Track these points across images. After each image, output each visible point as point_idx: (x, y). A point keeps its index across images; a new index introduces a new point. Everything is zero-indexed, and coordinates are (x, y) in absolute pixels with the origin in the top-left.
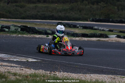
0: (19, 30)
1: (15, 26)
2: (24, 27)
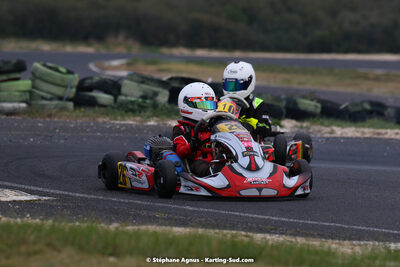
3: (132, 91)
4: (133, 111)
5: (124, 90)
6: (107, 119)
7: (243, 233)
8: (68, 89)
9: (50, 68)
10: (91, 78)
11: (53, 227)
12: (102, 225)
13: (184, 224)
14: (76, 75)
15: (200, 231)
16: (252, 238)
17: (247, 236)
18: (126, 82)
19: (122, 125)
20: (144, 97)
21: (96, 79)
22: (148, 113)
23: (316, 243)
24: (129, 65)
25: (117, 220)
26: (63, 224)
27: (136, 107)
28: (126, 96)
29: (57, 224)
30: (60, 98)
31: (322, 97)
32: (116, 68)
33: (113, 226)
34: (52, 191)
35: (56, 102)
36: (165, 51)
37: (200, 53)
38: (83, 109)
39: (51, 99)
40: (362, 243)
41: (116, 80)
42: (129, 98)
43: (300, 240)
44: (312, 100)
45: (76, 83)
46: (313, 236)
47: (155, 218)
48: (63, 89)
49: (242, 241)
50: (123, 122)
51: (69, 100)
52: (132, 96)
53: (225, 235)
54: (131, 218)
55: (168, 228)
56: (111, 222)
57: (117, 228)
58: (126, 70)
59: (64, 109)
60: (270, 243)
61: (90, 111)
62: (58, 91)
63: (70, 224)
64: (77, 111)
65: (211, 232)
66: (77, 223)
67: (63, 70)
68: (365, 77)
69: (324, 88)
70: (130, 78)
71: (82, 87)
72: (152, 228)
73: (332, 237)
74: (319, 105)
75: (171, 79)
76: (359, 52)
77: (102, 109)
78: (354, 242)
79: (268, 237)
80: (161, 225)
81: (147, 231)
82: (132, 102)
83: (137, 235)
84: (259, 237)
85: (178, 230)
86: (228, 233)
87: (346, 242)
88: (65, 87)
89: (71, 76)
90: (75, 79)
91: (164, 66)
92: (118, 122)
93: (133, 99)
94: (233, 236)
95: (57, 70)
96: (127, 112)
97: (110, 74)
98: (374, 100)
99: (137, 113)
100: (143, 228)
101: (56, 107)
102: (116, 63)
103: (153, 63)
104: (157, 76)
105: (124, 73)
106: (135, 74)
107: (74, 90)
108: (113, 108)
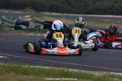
0: (42, 27)
1: (36, 22)
2: (48, 24)
3: (32, 25)
4: (33, 31)
5: (30, 25)
6: (24, 34)
7: (66, 69)
8: (13, 24)
9: (7, 18)
10: (20, 21)
11: (8, 66)
12: (23, 66)
13: (48, 66)
14: (15, 20)
15: (53, 68)
16: (68, 70)
17: (67, 70)
18: (31, 22)
19: (29, 35)
20: (36, 27)
21: (21, 21)
22: (37, 32)
23: (88, 72)
24: (31, 17)
25: (27, 64)
26: (11, 65)
27: (33, 30)
28: (30, 26)
29: (9, 65)
30: (10, 27)
31: (90, 28)
32: (27, 18)
33: (26, 66)
34: (7, 55)
35: (9, 28)
36: (43, 13)
37: (53, 14)
38: (17, 30)
39: (7, 27)
40: (102, 72)
41: (27, 21)
42: (31, 27)
43: (83, 71)
44: (87, 29)
45: (15, 22)
46: (87, 70)
47: (39, 64)
48: (11, 24)
49: (65, 71)
50: (29, 34)
51: (13, 27)
52: (32, 27)
53: (60, 69)
54: (31, 64)
55: (43, 67)
56: (25, 65)
57: (27, 67)
58: (30, 18)
59: (11, 30)
60: (74, 72)
61: (19, 31)
62: (10, 25)
63: (13, 65)
64: (16, 31)
65: (56, 68)
66: (15, 65)
67: (11, 18)
68: (103, 22)
69: (91, 25)
70: (32, 21)
71: (17, 24)
72: (38, 67)
73: (93, 70)
74: (89, 30)
75: (44, 22)
76: (101, 14)
77: (23, 30)
78: (99, 72)
79: (73, 70)
80: (41, 66)
81: (36, 68)
82: (32, 28)
83: (34, 69)
84: (71, 70)
85: (46, 67)
86: (61, 69)
87: (97, 72)
88: (12, 23)
89: (14, 20)
90: (15, 21)
91: (42, 18)
92: (28, 34)
93: (33, 27)
94: (63, 69)
95: (9, 18)
96: (31, 31)
97: (26, 20)
98: (106, 29)
99: (34, 32)
100: (35, 66)
101: (9, 29)
102: (27, 16)
103: (39, 17)
104: (40, 21)
105: (30, 20)
106: (33, 20)
107: (15, 24)
108: (26, 30)
